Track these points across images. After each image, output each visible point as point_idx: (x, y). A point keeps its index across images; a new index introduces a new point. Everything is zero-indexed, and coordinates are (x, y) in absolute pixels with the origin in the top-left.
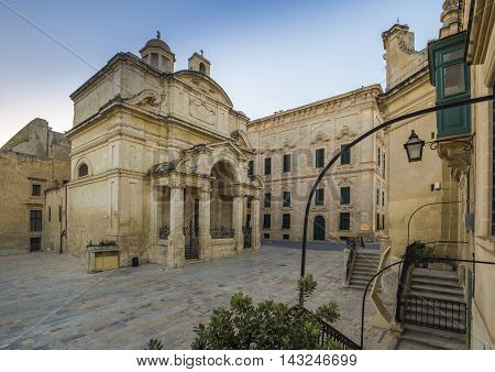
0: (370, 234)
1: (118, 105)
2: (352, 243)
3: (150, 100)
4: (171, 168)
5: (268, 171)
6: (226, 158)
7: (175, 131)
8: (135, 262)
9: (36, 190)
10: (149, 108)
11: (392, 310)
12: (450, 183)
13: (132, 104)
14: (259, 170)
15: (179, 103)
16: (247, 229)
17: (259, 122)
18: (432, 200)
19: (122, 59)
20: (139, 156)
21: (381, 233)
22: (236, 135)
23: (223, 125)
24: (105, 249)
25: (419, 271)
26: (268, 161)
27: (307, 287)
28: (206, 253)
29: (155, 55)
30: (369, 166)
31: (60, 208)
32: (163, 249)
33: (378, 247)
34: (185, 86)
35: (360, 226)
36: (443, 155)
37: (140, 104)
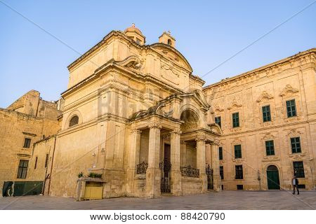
1: (112, 66)
3: (133, 64)
4: (151, 112)
6: (191, 107)
9: (27, 143)
10: (132, 69)
13: (121, 66)
24: (93, 179)
28: (176, 188)
31: (47, 155)
32: (141, 182)
34: (159, 54)
37: (126, 66)
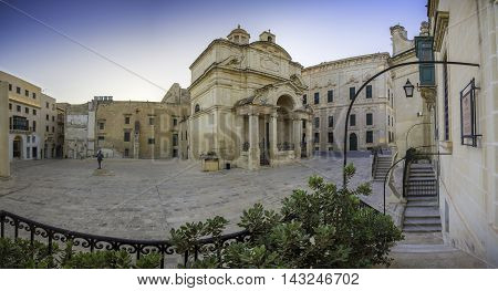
0: (385, 145)
1: (215, 67)
2: (375, 151)
3: (234, 61)
4: (249, 102)
5: (317, 102)
7: (251, 78)
8: (228, 166)
9: (175, 122)
10: (234, 66)
11: (400, 191)
12: (427, 113)
13: (223, 65)
14: (311, 100)
15: (253, 60)
16: (304, 144)
17: (310, 69)
18: (418, 122)
19: (217, 42)
20: (228, 95)
21: (392, 144)
22: (294, 77)
23: (285, 72)
24: (210, 157)
25: (414, 165)
26: (317, 95)
27: (349, 172)
29: (237, 37)
30: (383, 100)
32: (246, 158)
33: (390, 153)
34: (258, 50)
35: (380, 140)
36: (423, 96)
37: (228, 64)
